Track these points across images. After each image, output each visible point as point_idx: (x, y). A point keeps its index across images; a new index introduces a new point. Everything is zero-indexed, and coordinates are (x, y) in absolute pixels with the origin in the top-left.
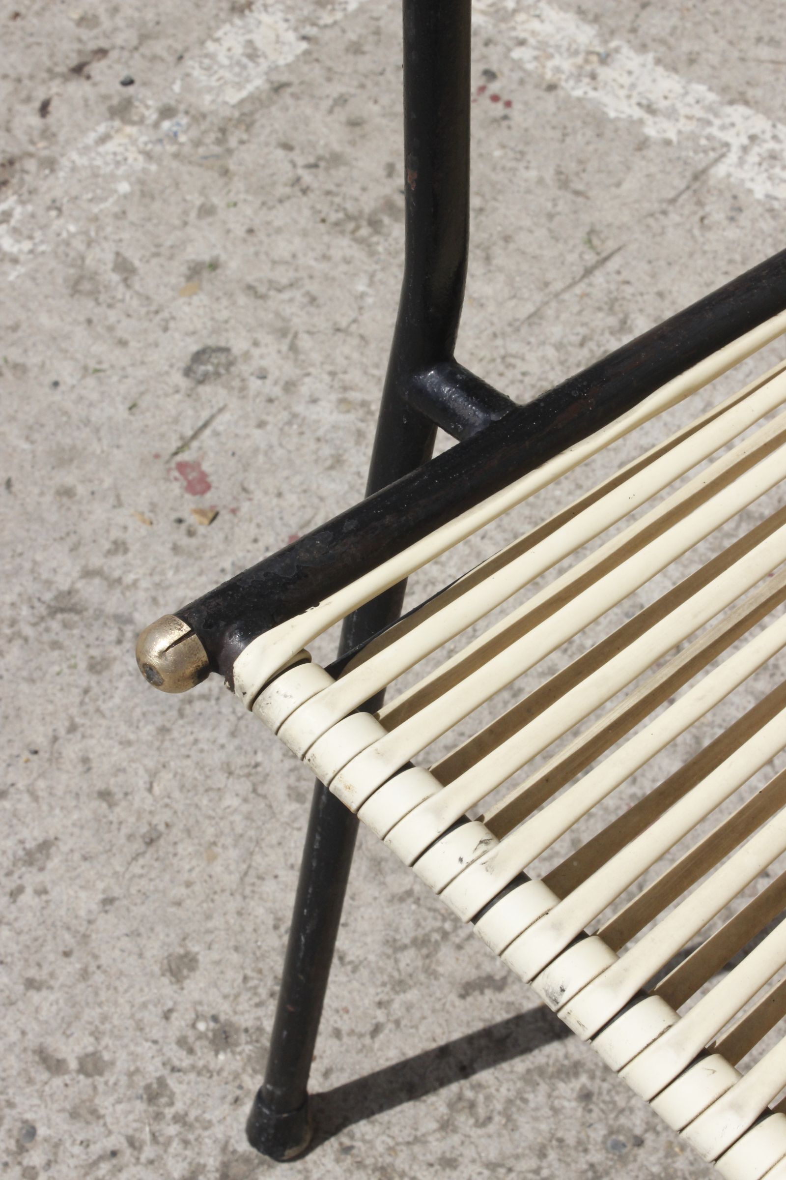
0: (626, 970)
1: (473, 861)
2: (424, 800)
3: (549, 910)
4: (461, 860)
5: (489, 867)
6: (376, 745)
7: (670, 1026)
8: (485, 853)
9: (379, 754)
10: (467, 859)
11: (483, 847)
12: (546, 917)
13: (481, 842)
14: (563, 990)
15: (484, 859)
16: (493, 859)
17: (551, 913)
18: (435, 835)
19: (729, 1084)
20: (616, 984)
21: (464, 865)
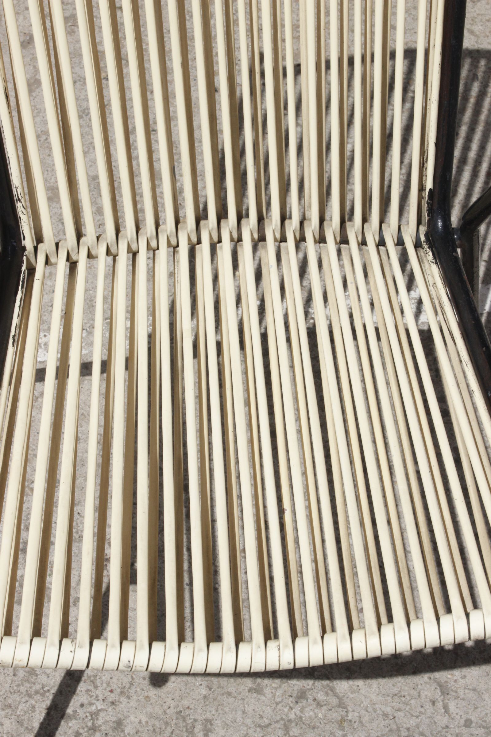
0: (141, 641)
1: (75, 649)
2: (46, 644)
3: (107, 643)
4: (71, 652)
5: (81, 647)
6: (18, 641)
7: (165, 646)
8: (76, 644)
9: (22, 643)
10: (73, 650)
11: (74, 643)
12: (108, 646)
13: (72, 642)
14: (129, 662)
15: (77, 646)
16: (79, 643)
17: (108, 644)
18: (58, 651)
19: (193, 647)
20: (142, 647)
21: (73, 652)
